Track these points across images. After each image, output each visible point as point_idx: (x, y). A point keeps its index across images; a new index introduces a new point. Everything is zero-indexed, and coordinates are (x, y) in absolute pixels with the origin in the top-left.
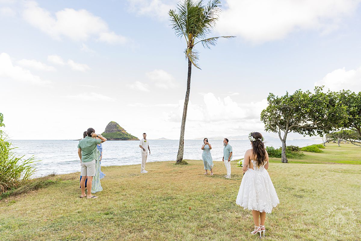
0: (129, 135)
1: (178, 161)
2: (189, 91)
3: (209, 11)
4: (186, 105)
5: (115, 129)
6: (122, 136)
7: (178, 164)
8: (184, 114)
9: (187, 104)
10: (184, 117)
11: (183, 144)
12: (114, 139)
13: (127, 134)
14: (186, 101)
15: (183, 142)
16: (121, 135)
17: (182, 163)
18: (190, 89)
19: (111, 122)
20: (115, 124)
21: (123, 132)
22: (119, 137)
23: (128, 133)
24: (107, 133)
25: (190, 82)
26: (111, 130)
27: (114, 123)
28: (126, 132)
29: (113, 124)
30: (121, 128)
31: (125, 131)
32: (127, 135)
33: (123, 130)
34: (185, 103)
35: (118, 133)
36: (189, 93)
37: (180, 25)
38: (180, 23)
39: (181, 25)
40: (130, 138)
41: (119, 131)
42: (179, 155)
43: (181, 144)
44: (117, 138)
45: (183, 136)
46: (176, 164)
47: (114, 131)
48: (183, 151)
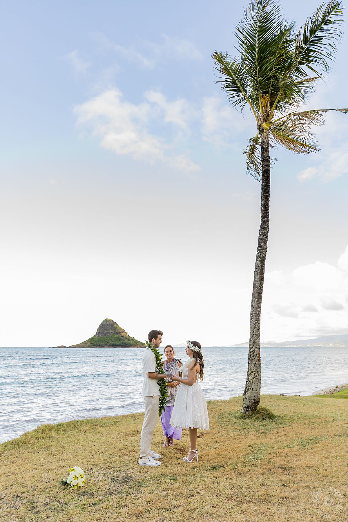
0: (132, 339)
1: (247, 408)
2: (268, 226)
3: (314, 36)
4: (261, 261)
5: (111, 331)
6: (122, 342)
7: (249, 417)
8: (258, 283)
9: (264, 259)
10: (257, 290)
11: (259, 360)
12: (109, 346)
13: (129, 338)
14: (262, 252)
15: (259, 357)
16: (120, 339)
17: (259, 416)
18: (268, 221)
19: (106, 320)
20: (111, 323)
21: (123, 334)
22: (117, 343)
23: (131, 336)
24: (99, 337)
25: (268, 205)
26: (106, 332)
27: (110, 321)
28: (128, 334)
29: (108, 323)
30: (121, 329)
31: (126, 333)
32: (129, 340)
33: (123, 331)
34: (258, 257)
35: (115, 336)
36: (267, 231)
37: (238, 83)
38: (237, 78)
39: (240, 82)
40: (134, 344)
41: (118, 333)
42: (250, 391)
43: (254, 361)
44: (115, 344)
45: (256, 341)
46: (243, 418)
47: (110, 333)
48: (259, 382)
